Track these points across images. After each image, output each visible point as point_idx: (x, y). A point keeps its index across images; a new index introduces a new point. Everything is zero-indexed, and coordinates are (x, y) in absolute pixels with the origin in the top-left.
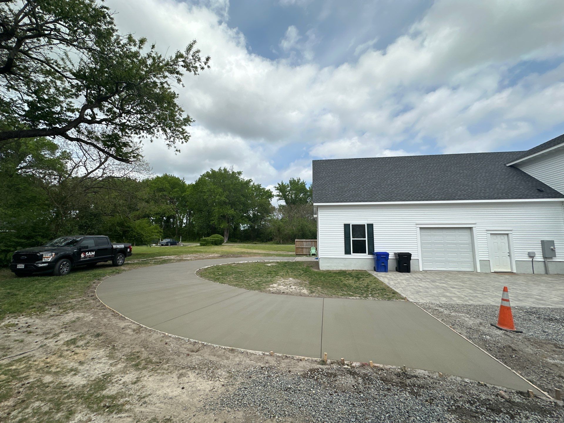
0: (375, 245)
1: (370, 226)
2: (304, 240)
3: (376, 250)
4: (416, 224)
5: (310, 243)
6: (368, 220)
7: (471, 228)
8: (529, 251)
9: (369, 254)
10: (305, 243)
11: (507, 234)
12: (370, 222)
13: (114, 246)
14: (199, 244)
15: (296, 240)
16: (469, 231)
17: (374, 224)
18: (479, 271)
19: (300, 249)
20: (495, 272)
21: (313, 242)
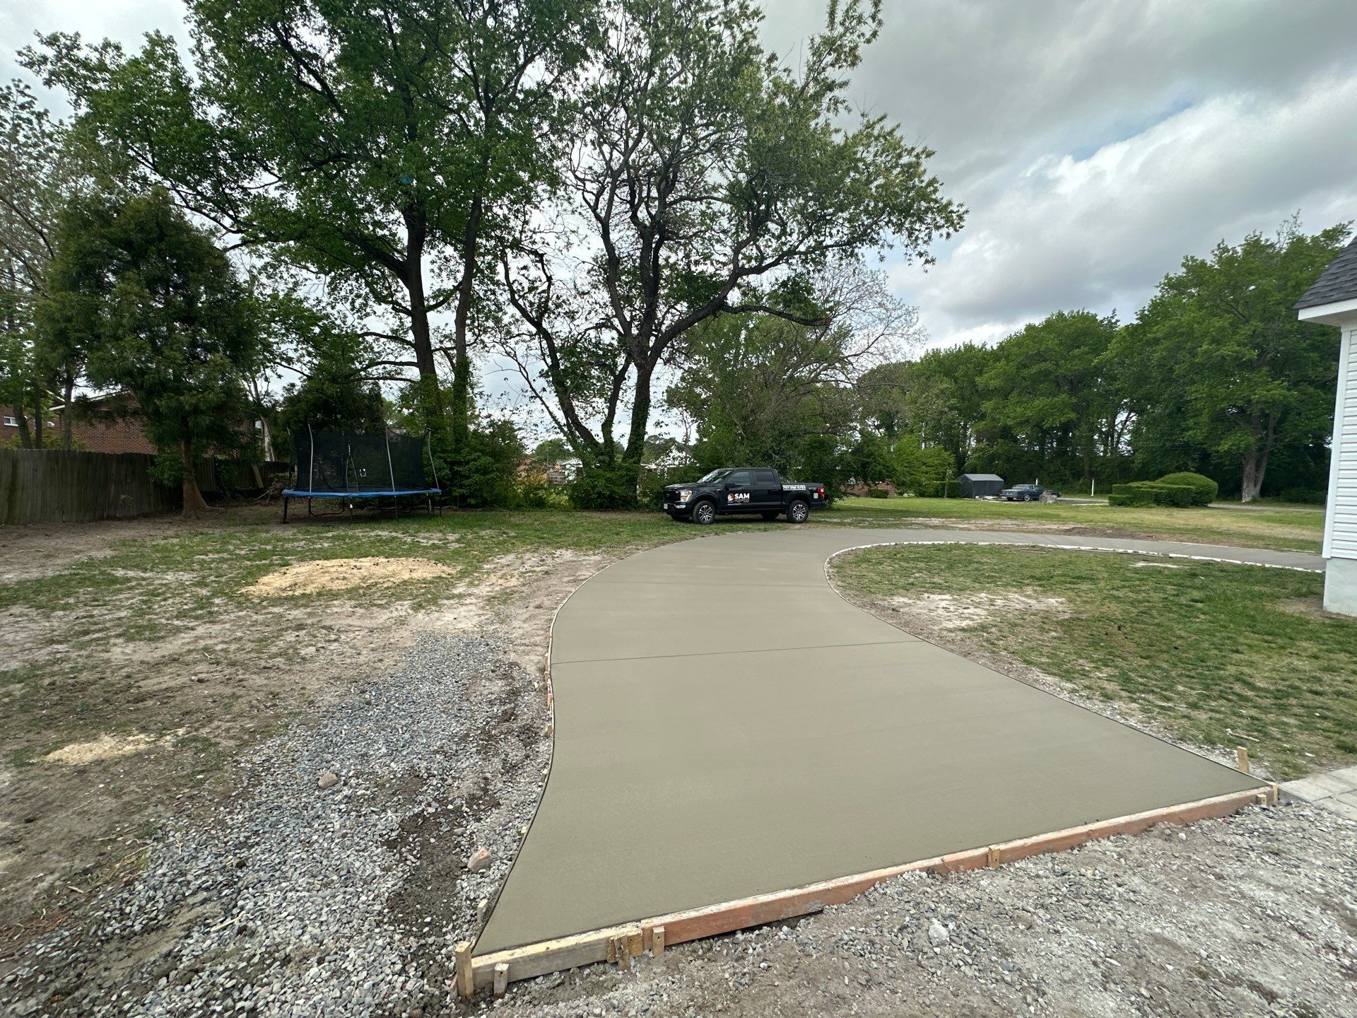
13: (786, 487)
14: (1106, 501)
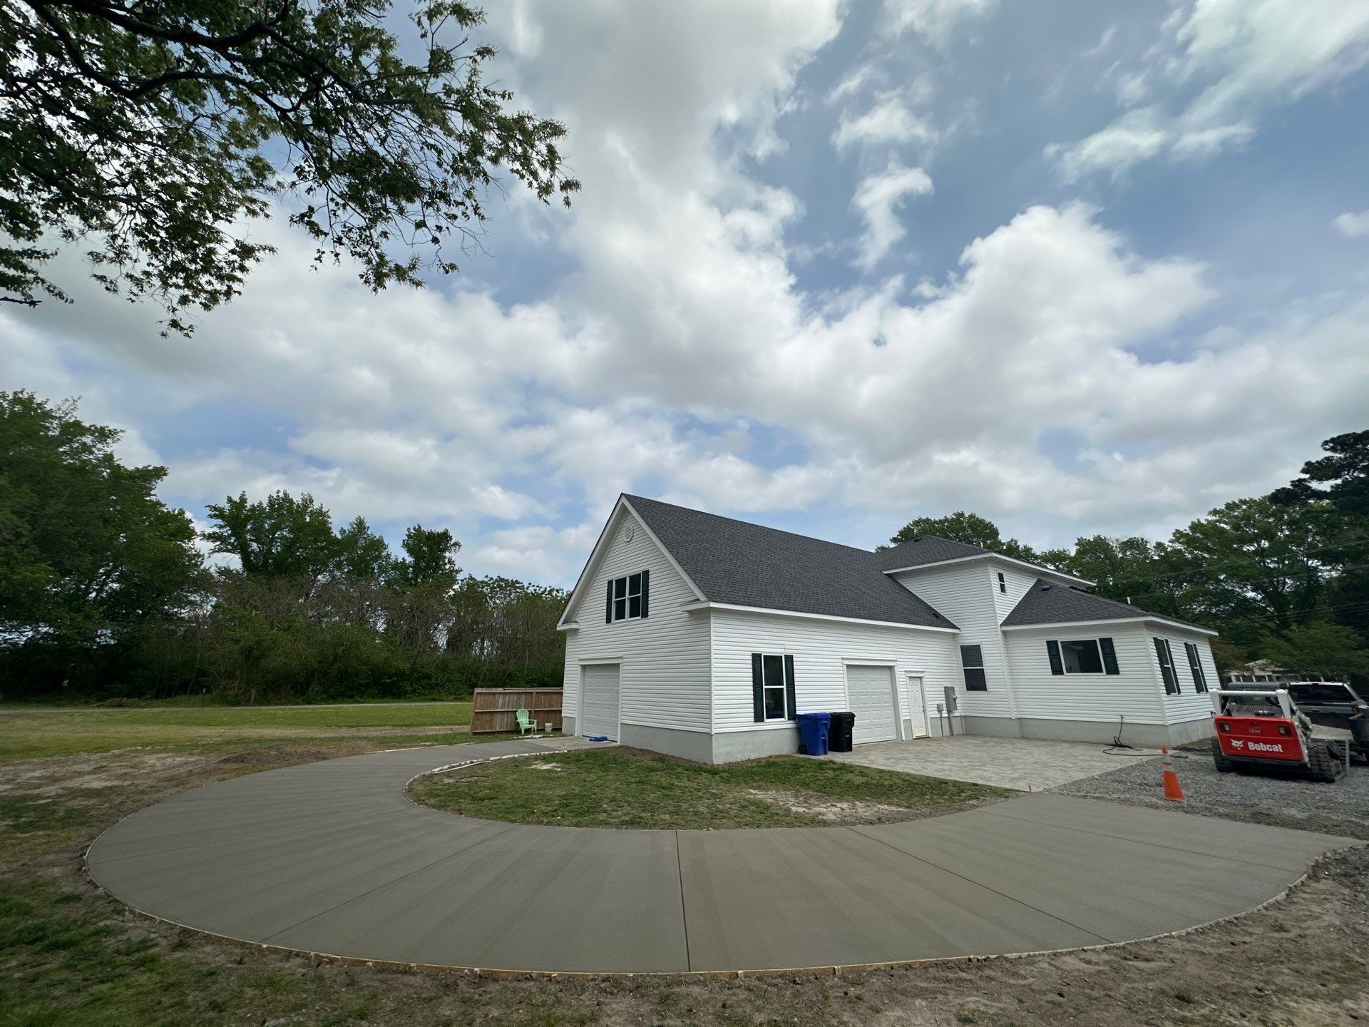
0: (799, 700)
1: (790, 659)
2: (500, 690)
3: (801, 710)
4: (843, 659)
5: (516, 698)
6: (787, 647)
7: (890, 668)
8: (938, 702)
9: (789, 719)
10: (500, 700)
11: (920, 678)
12: (789, 652)
15: (477, 690)
16: (887, 672)
17: (794, 655)
18: (904, 739)
19: (487, 717)
20: (918, 738)
21: (523, 697)
